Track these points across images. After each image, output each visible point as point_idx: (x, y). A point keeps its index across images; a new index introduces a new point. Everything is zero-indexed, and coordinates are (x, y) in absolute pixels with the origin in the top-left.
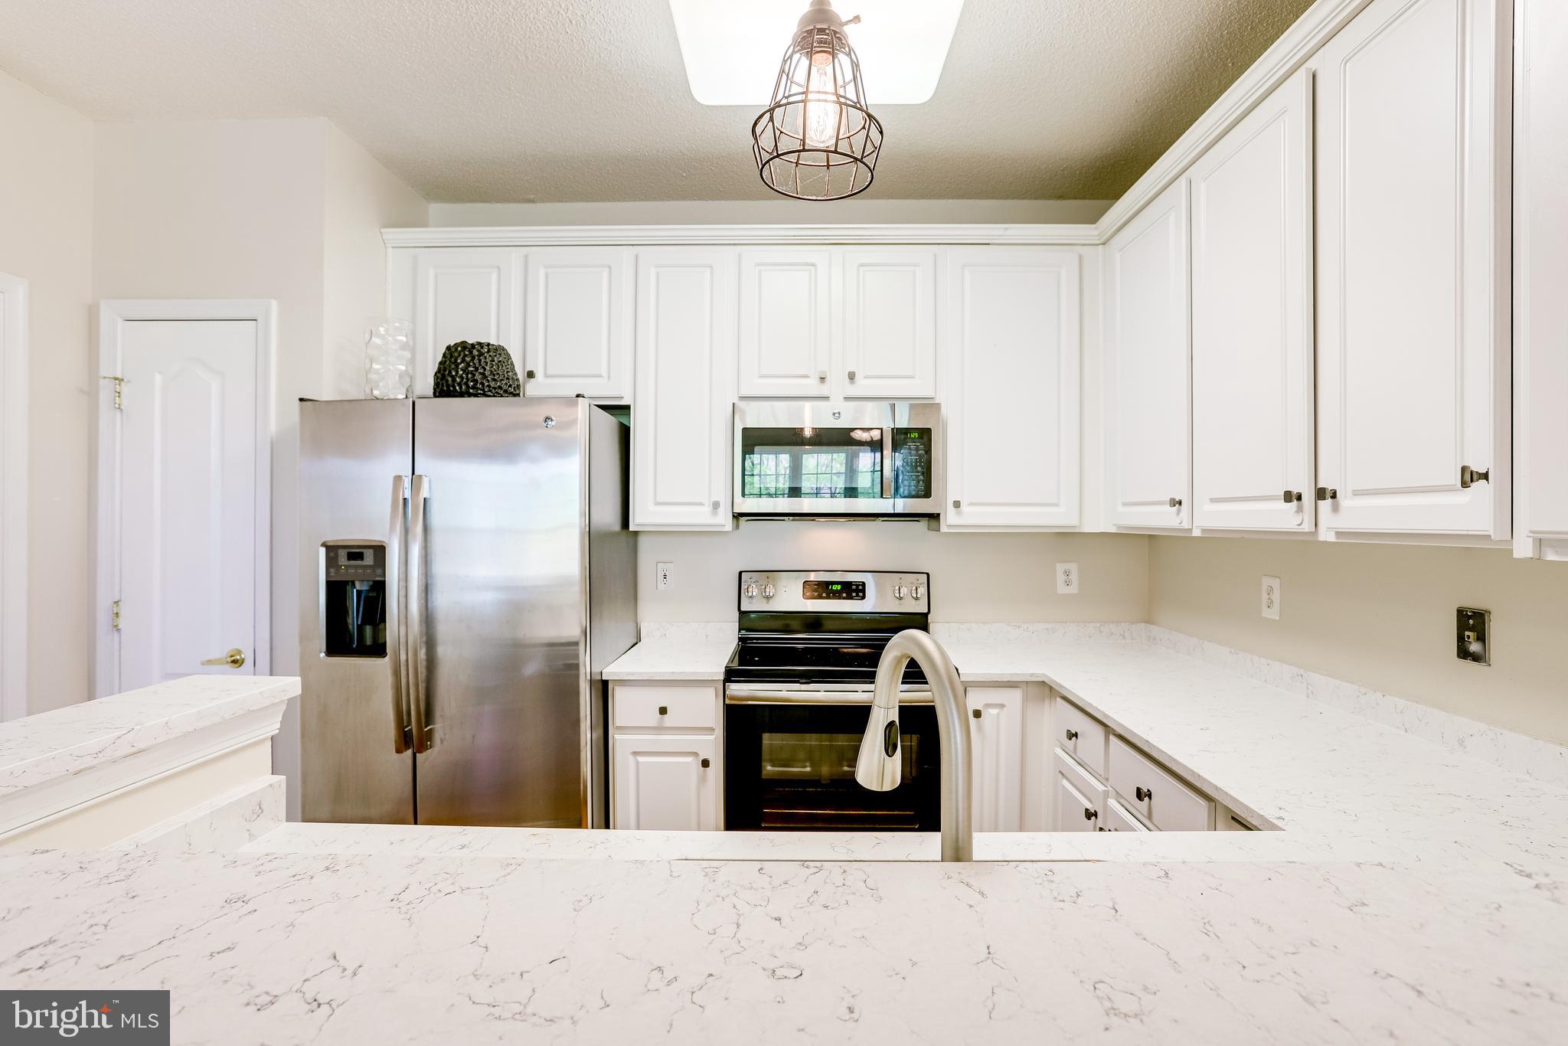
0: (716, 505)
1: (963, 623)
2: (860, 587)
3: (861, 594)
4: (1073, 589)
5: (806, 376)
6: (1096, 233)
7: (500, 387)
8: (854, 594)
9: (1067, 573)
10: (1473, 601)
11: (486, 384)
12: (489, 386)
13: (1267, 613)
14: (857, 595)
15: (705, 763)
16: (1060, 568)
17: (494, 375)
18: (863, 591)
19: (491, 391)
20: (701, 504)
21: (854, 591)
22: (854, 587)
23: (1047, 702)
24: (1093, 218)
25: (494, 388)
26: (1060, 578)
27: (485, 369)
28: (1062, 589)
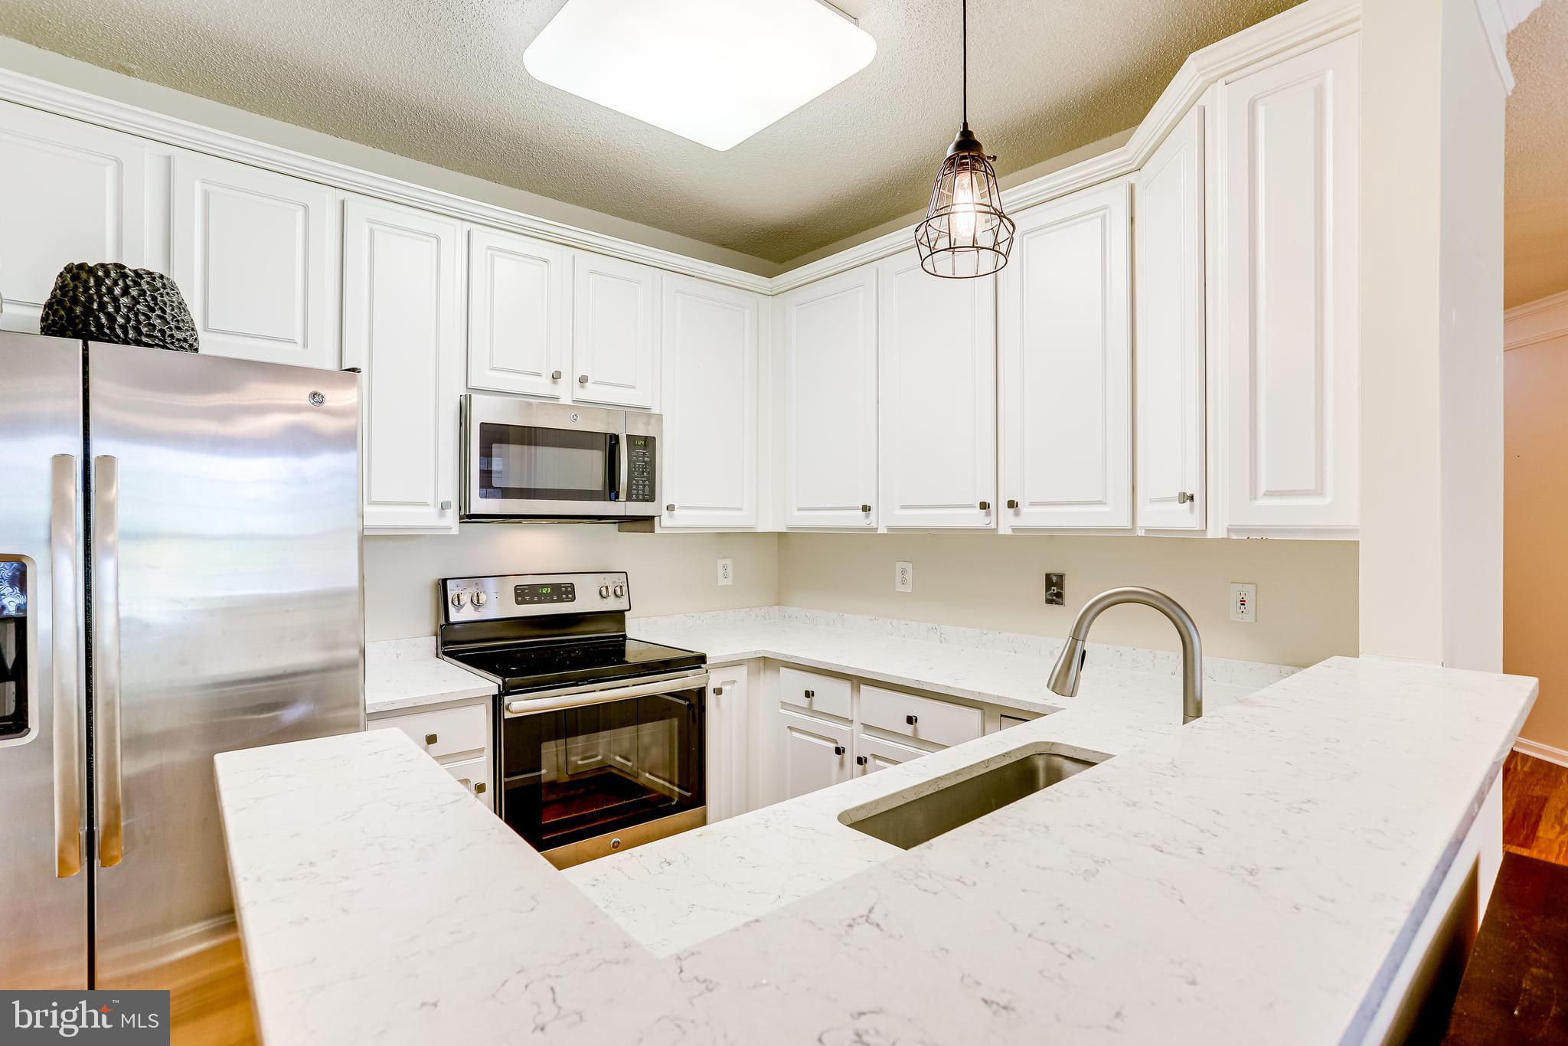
0: (444, 506)
1: (649, 617)
2: (569, 589)
3: (570, 596)
4: (729, 582)
5: (539, 375)
6: (770, 286)
7: (185, 340)
8: (564, 596)
9: (725, 567)
10: (1055, 569)
11: (168, 333)
12: (172, 336)
13: (900, 588)
14: (567, 597)
15: (480, 788)
16: (720, 563)
17: (178, 321)
18: (573, 592)
19: (172, 343)
20: (426, 504)
21: (564, 593)
22: (563, 589)
23: (762, 673)
24: (770, 275)
25: (178, 340)
26: (721, 571)
27: (164, 311)
28: (722, 582)
